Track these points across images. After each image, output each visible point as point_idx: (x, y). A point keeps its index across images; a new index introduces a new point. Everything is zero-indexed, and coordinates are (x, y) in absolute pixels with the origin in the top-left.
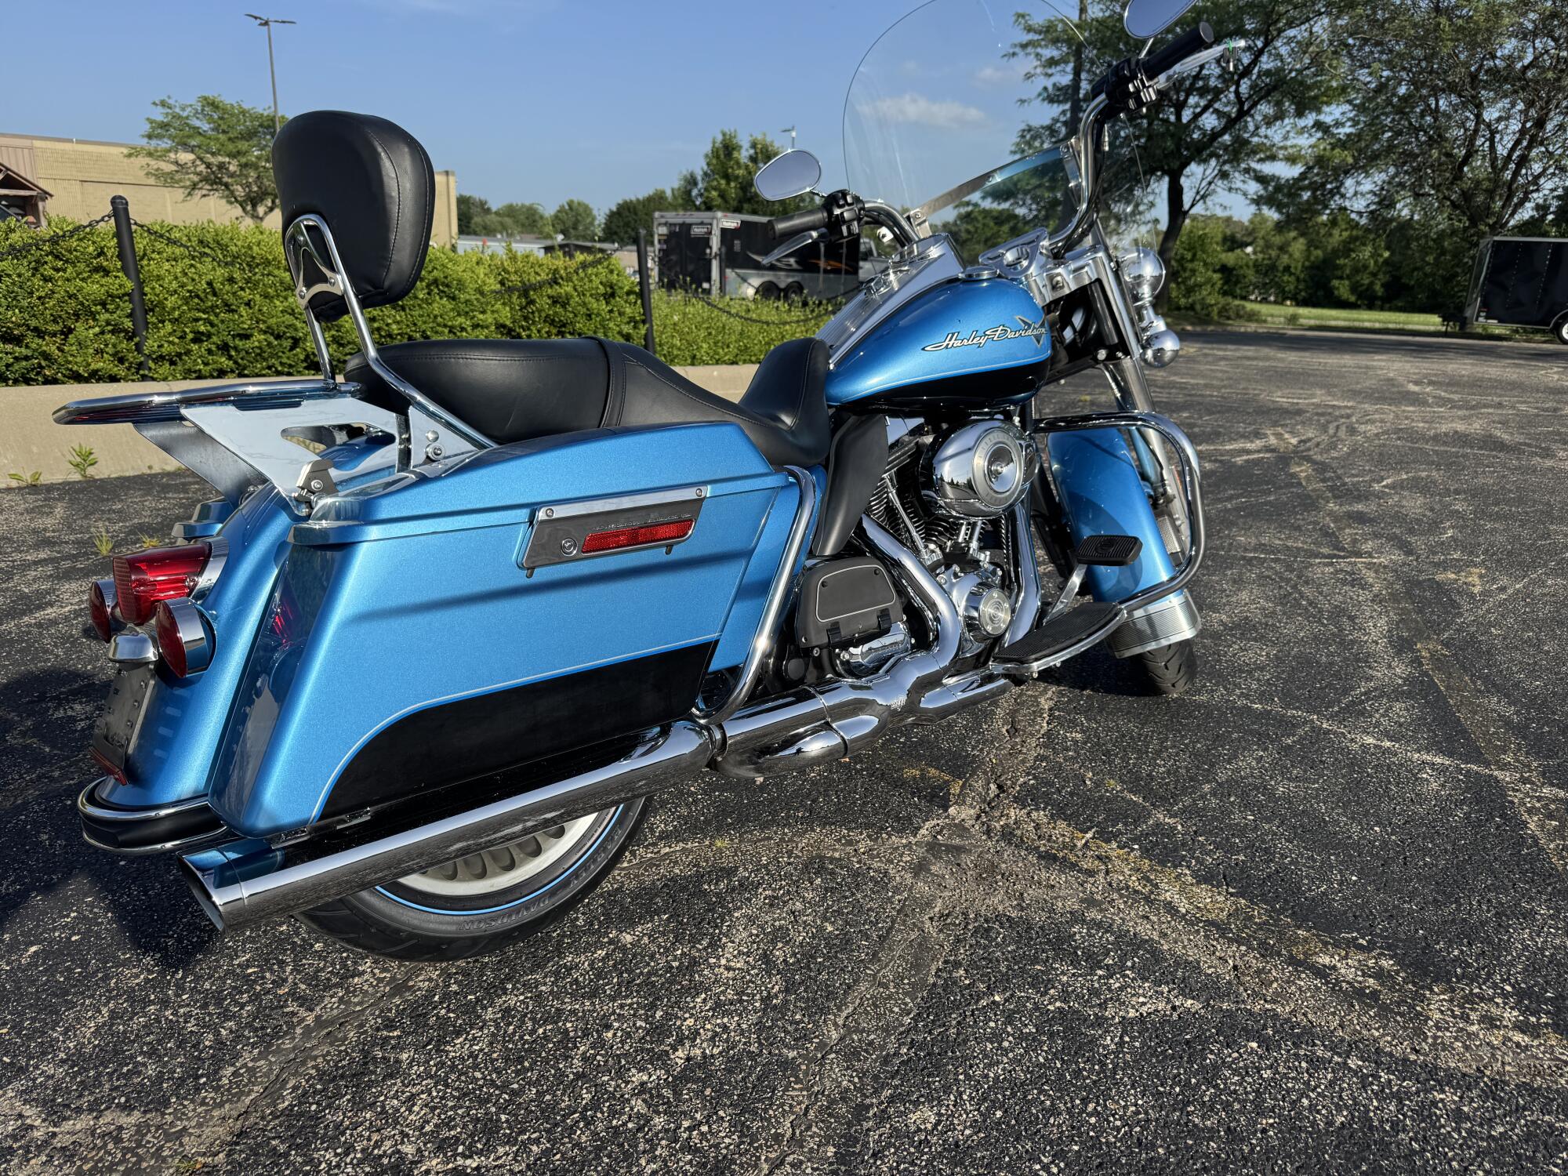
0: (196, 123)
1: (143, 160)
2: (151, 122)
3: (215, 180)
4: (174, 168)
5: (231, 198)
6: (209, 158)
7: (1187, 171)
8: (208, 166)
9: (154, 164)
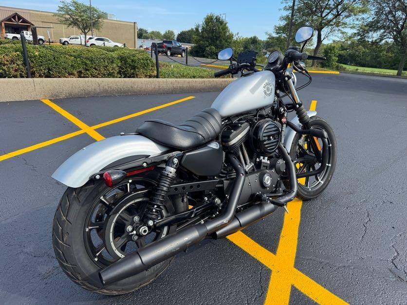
0: (71, 7)
1: (57, 17)
2: (59, 7)
3: (75, 23)
4: (64, 19)
5: (79, 28)
6: (74, 17)
7: (323, 30)
8: (73, 19)
9: (60, 18)
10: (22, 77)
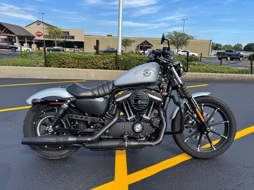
5: (175, 45)
6: (173, 40)
10: (114, 69)
